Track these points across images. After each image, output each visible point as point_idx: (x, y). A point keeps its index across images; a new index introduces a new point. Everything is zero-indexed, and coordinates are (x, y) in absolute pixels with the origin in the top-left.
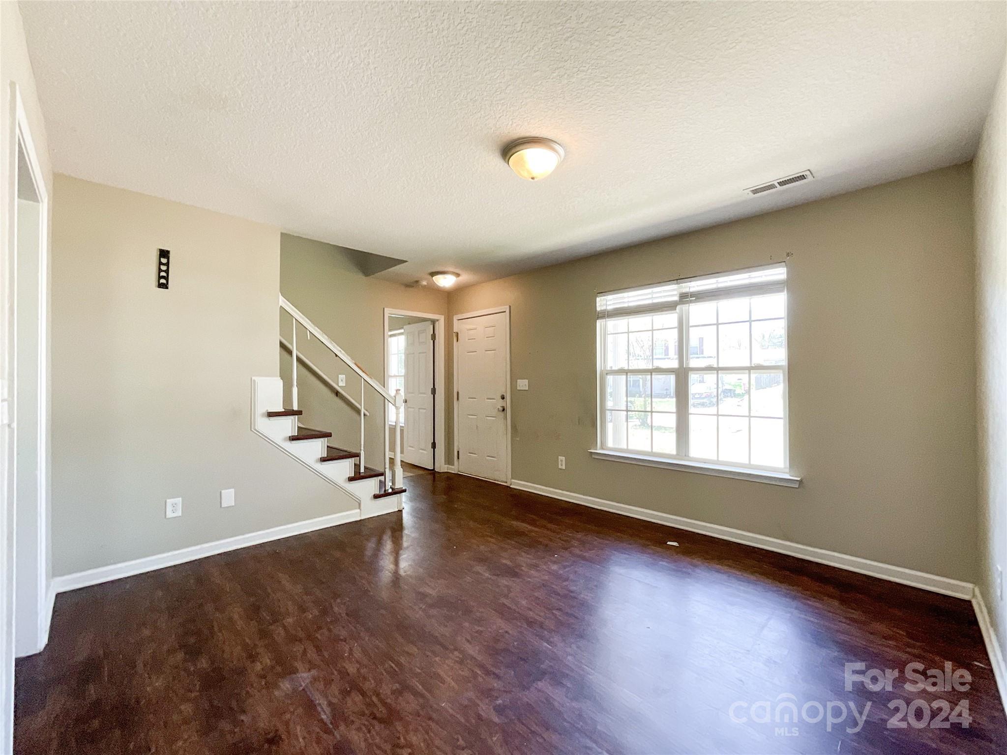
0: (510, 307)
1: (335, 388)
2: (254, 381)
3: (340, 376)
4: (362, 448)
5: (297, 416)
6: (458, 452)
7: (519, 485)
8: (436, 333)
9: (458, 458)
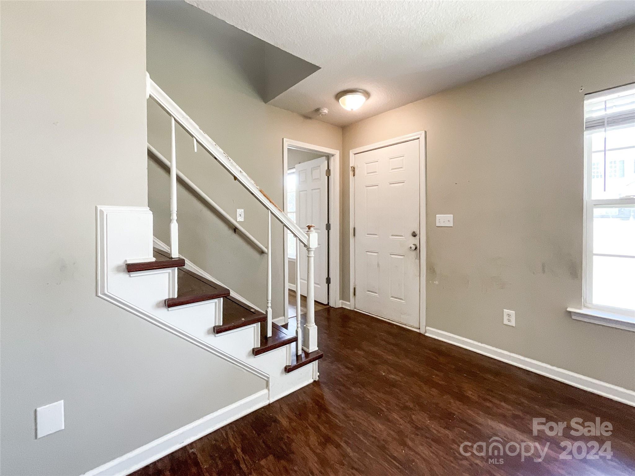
0: (426, 132)
1: (233, 225)
2: (102, 212)
3: (238, 210)
4: (270, 305)
5: (176, 268)
6: (355, 289)
7: (433, 333)
8: (331, 168)
9: (355, 294)
